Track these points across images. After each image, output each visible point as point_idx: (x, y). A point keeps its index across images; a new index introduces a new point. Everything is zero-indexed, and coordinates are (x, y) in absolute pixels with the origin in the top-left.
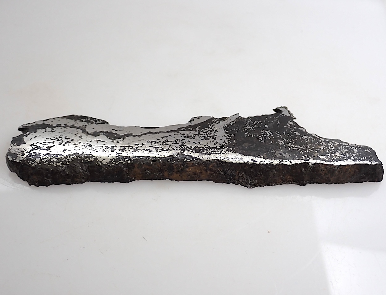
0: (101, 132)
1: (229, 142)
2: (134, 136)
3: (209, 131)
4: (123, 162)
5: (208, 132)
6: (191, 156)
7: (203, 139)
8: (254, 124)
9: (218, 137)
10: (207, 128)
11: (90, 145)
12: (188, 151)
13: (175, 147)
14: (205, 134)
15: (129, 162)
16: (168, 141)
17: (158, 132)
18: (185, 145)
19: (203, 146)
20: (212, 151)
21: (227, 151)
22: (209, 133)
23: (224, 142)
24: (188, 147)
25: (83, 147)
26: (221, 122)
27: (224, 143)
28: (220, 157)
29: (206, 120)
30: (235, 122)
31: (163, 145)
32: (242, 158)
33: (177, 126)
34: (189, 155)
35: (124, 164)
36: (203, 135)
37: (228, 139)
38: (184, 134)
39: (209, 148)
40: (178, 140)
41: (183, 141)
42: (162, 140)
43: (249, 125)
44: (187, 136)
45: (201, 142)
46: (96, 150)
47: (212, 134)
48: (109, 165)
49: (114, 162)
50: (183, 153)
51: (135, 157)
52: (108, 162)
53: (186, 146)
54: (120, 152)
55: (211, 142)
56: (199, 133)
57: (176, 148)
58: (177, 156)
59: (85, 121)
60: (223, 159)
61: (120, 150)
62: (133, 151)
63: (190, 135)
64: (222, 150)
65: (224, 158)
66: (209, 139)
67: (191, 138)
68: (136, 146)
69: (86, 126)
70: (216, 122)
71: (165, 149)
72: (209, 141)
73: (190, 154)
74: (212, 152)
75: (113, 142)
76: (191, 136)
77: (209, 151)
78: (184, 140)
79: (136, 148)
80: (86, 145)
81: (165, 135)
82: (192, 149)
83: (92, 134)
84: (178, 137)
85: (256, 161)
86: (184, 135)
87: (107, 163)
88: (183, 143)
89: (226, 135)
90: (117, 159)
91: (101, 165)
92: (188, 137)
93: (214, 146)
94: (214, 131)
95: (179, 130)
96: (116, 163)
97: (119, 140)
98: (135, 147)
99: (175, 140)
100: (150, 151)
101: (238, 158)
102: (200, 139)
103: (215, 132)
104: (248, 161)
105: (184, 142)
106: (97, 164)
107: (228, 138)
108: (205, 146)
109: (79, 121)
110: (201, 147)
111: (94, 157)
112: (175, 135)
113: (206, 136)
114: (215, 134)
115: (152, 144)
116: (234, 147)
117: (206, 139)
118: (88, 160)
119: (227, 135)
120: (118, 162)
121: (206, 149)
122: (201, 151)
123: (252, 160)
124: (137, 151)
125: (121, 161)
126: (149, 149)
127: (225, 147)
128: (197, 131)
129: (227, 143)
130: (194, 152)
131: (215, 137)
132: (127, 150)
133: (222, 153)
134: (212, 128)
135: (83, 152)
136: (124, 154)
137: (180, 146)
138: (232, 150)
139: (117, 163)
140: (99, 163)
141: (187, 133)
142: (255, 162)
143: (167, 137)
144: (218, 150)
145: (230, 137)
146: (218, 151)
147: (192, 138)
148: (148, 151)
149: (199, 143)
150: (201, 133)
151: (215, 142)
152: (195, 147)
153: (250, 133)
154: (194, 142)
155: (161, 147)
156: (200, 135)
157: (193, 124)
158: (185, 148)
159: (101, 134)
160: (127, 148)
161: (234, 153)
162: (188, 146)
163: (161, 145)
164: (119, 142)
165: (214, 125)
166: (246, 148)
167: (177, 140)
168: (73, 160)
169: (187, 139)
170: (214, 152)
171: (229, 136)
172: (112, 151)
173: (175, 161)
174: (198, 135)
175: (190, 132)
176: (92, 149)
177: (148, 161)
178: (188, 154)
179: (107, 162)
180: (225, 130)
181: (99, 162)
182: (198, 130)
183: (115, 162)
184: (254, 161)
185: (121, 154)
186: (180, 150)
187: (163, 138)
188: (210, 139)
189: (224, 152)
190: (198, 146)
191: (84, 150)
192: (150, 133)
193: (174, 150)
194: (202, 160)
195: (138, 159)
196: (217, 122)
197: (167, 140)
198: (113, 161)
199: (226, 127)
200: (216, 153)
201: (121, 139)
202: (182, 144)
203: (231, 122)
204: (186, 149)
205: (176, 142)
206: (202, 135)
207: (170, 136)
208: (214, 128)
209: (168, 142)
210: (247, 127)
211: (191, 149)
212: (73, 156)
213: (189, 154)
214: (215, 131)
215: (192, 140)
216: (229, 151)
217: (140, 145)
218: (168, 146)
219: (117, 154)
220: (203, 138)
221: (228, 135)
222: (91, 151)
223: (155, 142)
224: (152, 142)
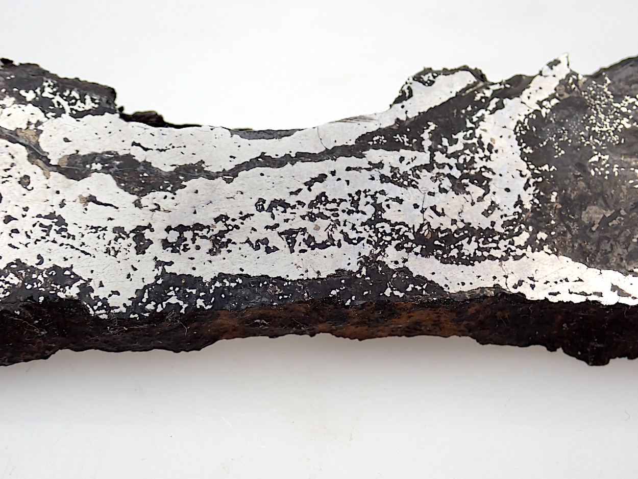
0: (93, 157)
1: (536, 201)
2: (211, 176)
3: (467, 152)
4: (181, 303)
5: (462, 152)
6: (406, 270)
7: (446, 191)
8: (621, 112)
9: (497, 176)
10: (460, 136)
11: (61, 221)
12: (398, 248)
13: (353, 228)
14: (453, 161)
15: (200, 302)
16: (327, 201)
17: (293, 155)
18: (386, 221)
19: (446, 223)
20: (479, 249)
21: (529, 248)
22: (468, 159)
23: (519, 203)
24: (397, 227)
25: (38, 232)
26: (506, 101)
27: (518, 209)
28: (506, 277)
29: (454, 95)
30: (554, 101)
31: (312, 220)
32: (580, 280)
33: (355, 125)
34: (401, 265)
35: (182, 311)
36: (446, 170)
37: (531, 190)
38: (380, 165)
39: (470, 231)
40: (363, 195)
41: (378, 202)
42: (307, 196)
43: (602, 116)
44: (390, 175)
45: (440, 200)
46: (83, 248)
47: (479, 164)
48: (132, 316)
49: (148, 302)
50: (379, 258)
51: (221, 277)
52: (129, 303)
53: (388, 222)
54: (166, 256)
55: (473, 204)
56: (432, 156)
57: (356, 236)
58: (359, 272)
59: (35, 103)
60: (515, 287)
61: (165, 244)
62: (210, 252)
63: (404, 168)
64: (512, 243)
65: (520, 283)
66: (467, 189)
67: (406, 183)
68: (220, 226)
69: (40, 128)
70: (488, 100)
71: (319, 241)
72: (468, 197)
73: (405, 261)
74: (479, 253)
75: (141, 207)
76: (405, 176)
77: (469, 248)
78: (383, 192)
79: (222, 234)
80: (47, 222)
81: (316, 169)
82: (412, 237)
83: (64, 166)
84: (362, 181)
85: (628, 295)
86: (383, 172)
87: (124, 310)
88: (378, 208)
89: (523, 166)
90: (157, 291)
91: (105, 317)
92: (395, 178)
93: (485, 223)
94: (481, 144)
95: (364, 143)
96: (156, 306)
97: (157, 196)
98: (216, 231)
99: (350, 195)
100: (268, 250)
101: (567, 280)
102: (434, 187)
103: (487, 153)
104: (600, 295)
105: (384, 206)
106: (92, 312)
107: (532, 181)
108: (454, 222)
109: (13, 99)
110: (442, 228)
111: (81, 282)
112: (348, 169)
113: (456, 173)
114: (489, 164)
115: (273, 217)
116: (552, 228)
117: (458, 187)
118: (59, 294)
119: (528, 168)
120: (164, 303)
121: (458, 240)
122: (439, 247)
123: (614, 288)
124: (224, 250)
125: (174, 300)
126: (266, 241)
127: (523, 226)
128: (426, 149)
129: (528, 206)
130: (416, 254)
131: (489, 180)
132: (189, 242)
133: (511, 258)
134: (478, 132)
135: (39, 257)
136: (180, 265)
137: (370, 223)
138: (546, 242)
139: (159, 309)
140: (99, 309)
141: (390, 158)
142: (623, 300)
143: (322, 178)
144: (497, 242)
145: (540, 179)
146: (498, 248)
147: (410, 184)
148: (263, 247)
149: (433, 208)
150: (440, 158)
151: (486, 204)
152: (422, 226)
153: (607, 157)
154: (416, 206)
155: (304, 230)
156: (436, 170)
157: (410, 116)
158: (386, 235)
159: (94, 166)
160: (188, 235)
161: (553, 256)
162: (397, 224)
163: (303, 217)
164: (159, 209)
165: (482, 119)
166: (594, 229)
167: (358, 193)
168: (8, 294)
169: (393, 190)
170: (486, 254)
171: (536, 171)
172: (140, 250)
173: (353, 298)
174: (429, 167)
175: (403, 152)
176: (70, 241)
177: (264, 299)
178: (396, 263)
179: (125, 305)
180: (520, 144)
181: (100, 304)
182: (427, 143)
183: (153, 303)
184: (622, 293)
185: (171, 263)
186: (369, 242)
187: (309, 185)
188: (472, 188)
189: (519, 252)
190: (428, 223)
191: (43, 248)
192: (264, 161)
193: (350, 241)
194: (446, 289)
195: (229, 287)
196: (492, 105)
197: (323, 194)
198: (144, 300)
199: (525, 128)
200: (492, 258)
201: (164, 194)
202: (375, 215)
203: (540, 103)
204: (388, 238)
205: (356, 203)
206: (441, 171)
207: (333, 173)
208: (484, 134)
209: (329, 206)
210: (597, 129)
211: (408, 240)
212: (7, 280)
213: (400, 261)
214: (486, 147)
215: (411, 196)
216: (535, 245)
217: (234, 220)
218: (328, 222)
219: (159, 263)
220: (447, 184)
221: (532, 167)
222: (69, 252)
223: (285, 205)
224: (275, 203)
